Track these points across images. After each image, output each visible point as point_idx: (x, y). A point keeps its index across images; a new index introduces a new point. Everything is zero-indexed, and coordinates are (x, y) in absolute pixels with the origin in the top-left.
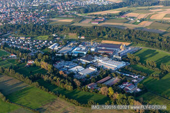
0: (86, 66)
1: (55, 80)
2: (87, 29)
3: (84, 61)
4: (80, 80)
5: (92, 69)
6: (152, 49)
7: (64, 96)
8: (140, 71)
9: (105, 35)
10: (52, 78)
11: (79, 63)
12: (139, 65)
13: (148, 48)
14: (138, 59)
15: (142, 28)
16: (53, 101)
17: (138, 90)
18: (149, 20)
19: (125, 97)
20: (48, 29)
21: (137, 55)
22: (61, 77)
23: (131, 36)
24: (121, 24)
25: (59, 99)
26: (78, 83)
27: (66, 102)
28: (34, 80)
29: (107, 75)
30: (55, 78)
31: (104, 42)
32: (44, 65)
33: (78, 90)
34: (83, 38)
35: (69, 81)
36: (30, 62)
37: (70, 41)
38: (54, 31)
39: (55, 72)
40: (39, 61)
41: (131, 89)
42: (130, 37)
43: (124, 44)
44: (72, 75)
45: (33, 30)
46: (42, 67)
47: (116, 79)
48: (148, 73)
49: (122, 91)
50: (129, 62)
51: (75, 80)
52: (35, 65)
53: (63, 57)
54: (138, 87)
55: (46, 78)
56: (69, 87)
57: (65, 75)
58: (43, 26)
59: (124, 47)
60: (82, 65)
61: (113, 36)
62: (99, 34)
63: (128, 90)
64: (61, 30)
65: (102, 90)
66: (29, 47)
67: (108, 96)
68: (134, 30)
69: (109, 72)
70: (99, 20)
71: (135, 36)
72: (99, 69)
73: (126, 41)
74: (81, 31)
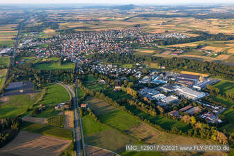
0: (168, 94)
1: (140, 106)
2: (167, 60)
3: (166, 90)
4: (163, 107)
5: (173, 98)
6: (231, 82)
7: (149, 121)
8: (220, 103)
9: (184, 66)
10: (138, 103)
11: (161, 91)
12: (219, 97)
13: (226, 81)
14: (217, 90)
15: (220, 61)
16: (139, 125)
17: (220, 121)
18: (226, 54)
19: (208, 127)
20: (132, 58)
21: (216, 87)
22: (145, 103)
23: (209, 68)
24: (199, 57)
25: (143, 123)
26: (161, 110)
27: (151, 127)
28: (121, 104)
29: (188, 104)
30: (140, 103)
31: (183, 72)
32: (130, 91)
33: (161, 116)
34: (163, 68)
35: (153, 107)
36: (117, 87)
37: (152, 70)
38: (138, 60)
39: (140, 98)
40: (126, 87)
41: (212, 120)
42: (208, 70)
43: (203, 75)
44: (155, 101)
45: (119, 59)
46: (128, 92)
47: (197, 109)
48: (228, 105)
49: (204, 121)
50: (209, 93)
51: (158, 107)
52: (121, 91)
53: (146, 85)
54: (219, 118)
55: (131, 103)
56: (153, 113)
57: (149, 102)
58: (127, 56)
59: (202, 79)
60: (164, 93)
61: (192, 67)
62: (179, 65)
63: (209, 120)
64: (144, 60)
65: (185, 118)
66: (115, 74)
67: (190, 124)
68: (212, 63)
69: (190, 101)
70: (178, 52)
71: (214, 68)
72: (180, 97)
73: (204, 72)
74: (162, 62)
